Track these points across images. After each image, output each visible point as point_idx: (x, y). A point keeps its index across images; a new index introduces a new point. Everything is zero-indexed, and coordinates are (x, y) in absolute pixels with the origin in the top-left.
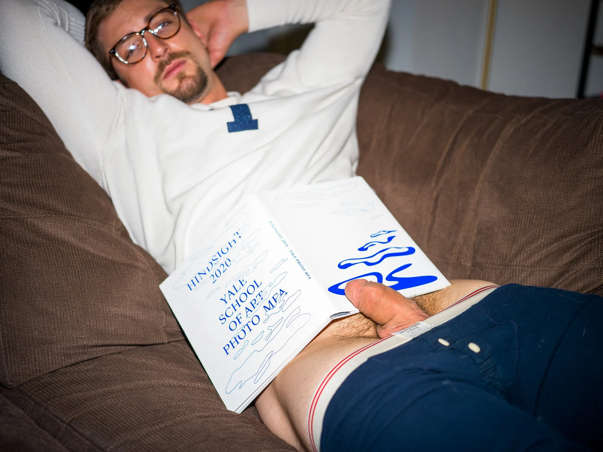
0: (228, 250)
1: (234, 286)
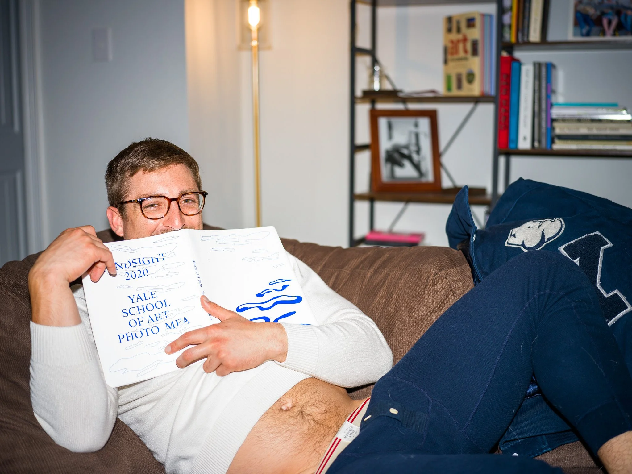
0: (149, 263)
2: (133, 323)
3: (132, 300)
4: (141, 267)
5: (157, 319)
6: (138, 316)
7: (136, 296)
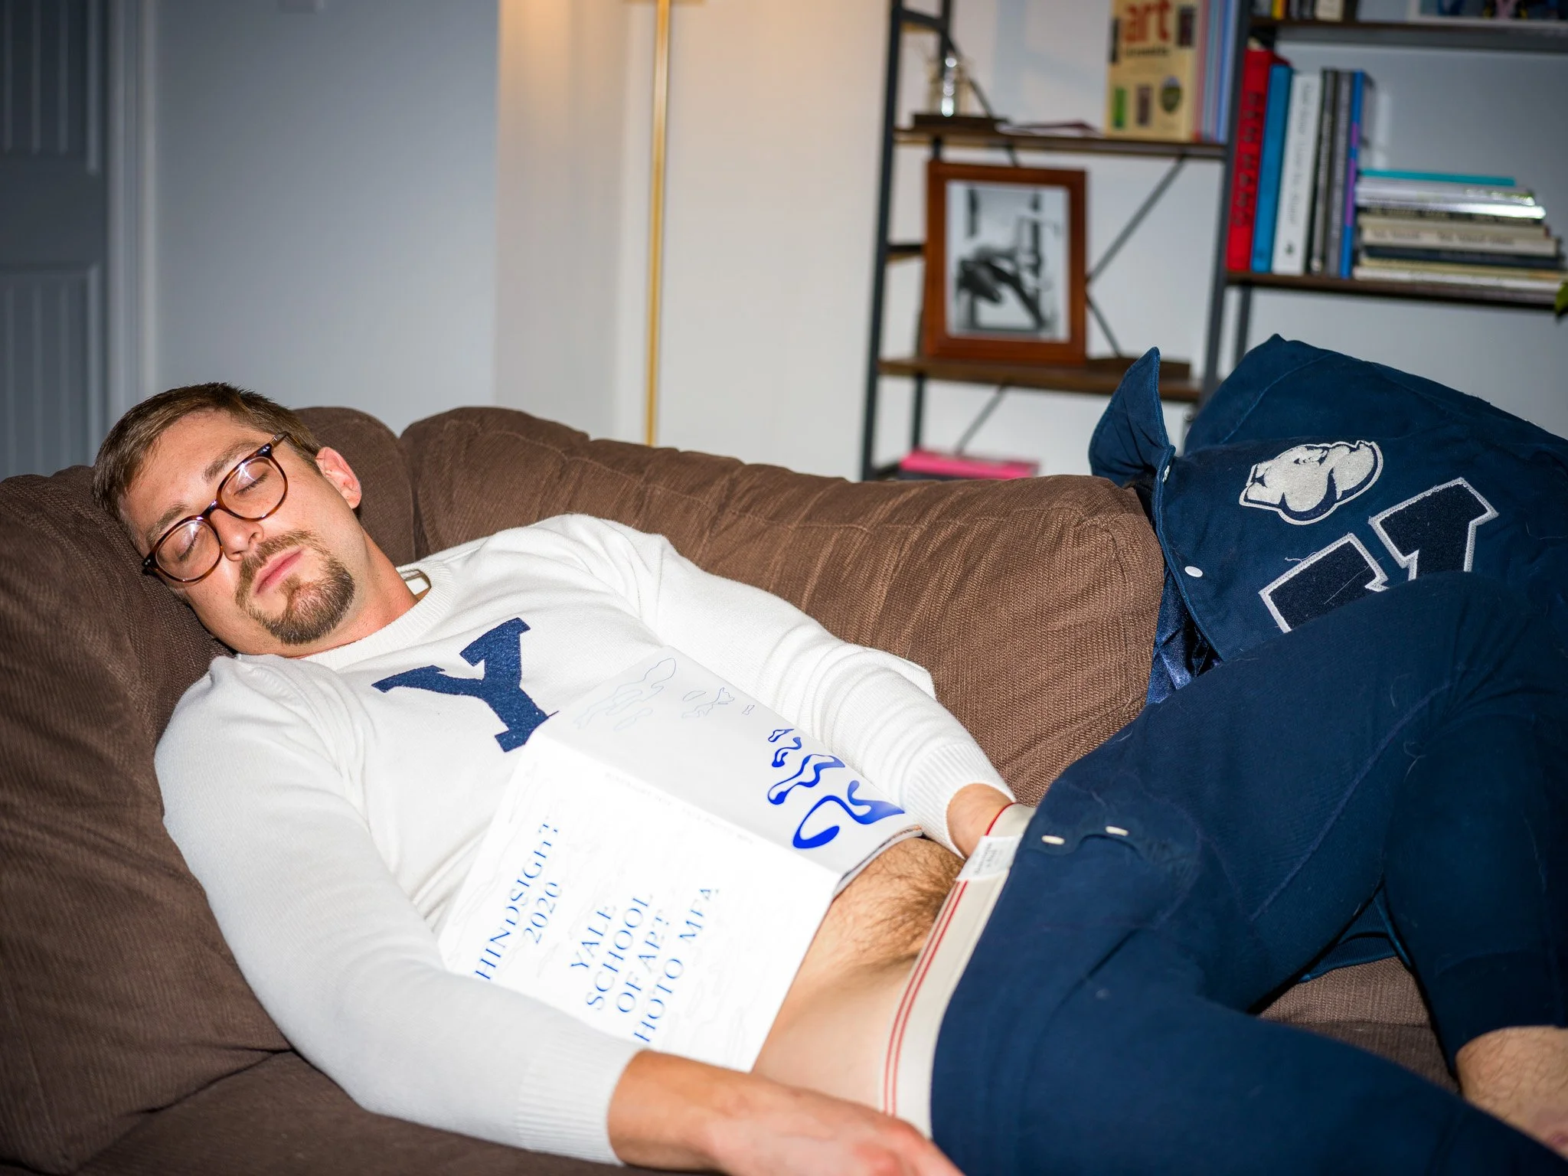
0: (539, 865)
1: (589, 929)
2: (626, 1003)
3: (582, 964)
4: (536, 889)
5: (655, 946)
6: (621, 979)
7: (582, 949)
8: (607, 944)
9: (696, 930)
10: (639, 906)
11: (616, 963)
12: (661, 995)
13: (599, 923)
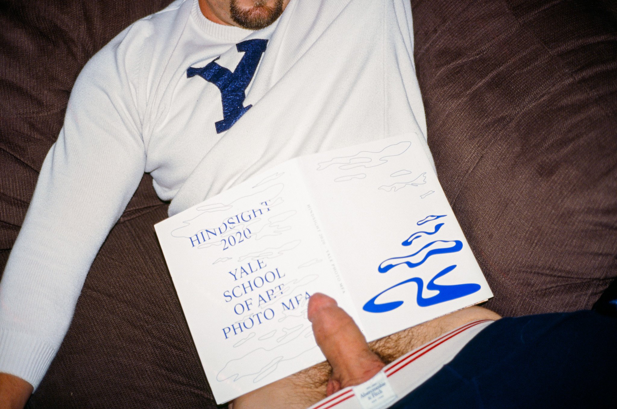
0: (250, 218)
1: (249, 264)
2: (239, 309)
3: (235, 276)
4: (241, 227)
5: (269, 298)
6: (245, 297)
7: (239, 270)
8: (251, 277)
9: (291, 307)
10: (276, 274)
11: (248, 290)
12: (255, 319)
13: (255, 266)
